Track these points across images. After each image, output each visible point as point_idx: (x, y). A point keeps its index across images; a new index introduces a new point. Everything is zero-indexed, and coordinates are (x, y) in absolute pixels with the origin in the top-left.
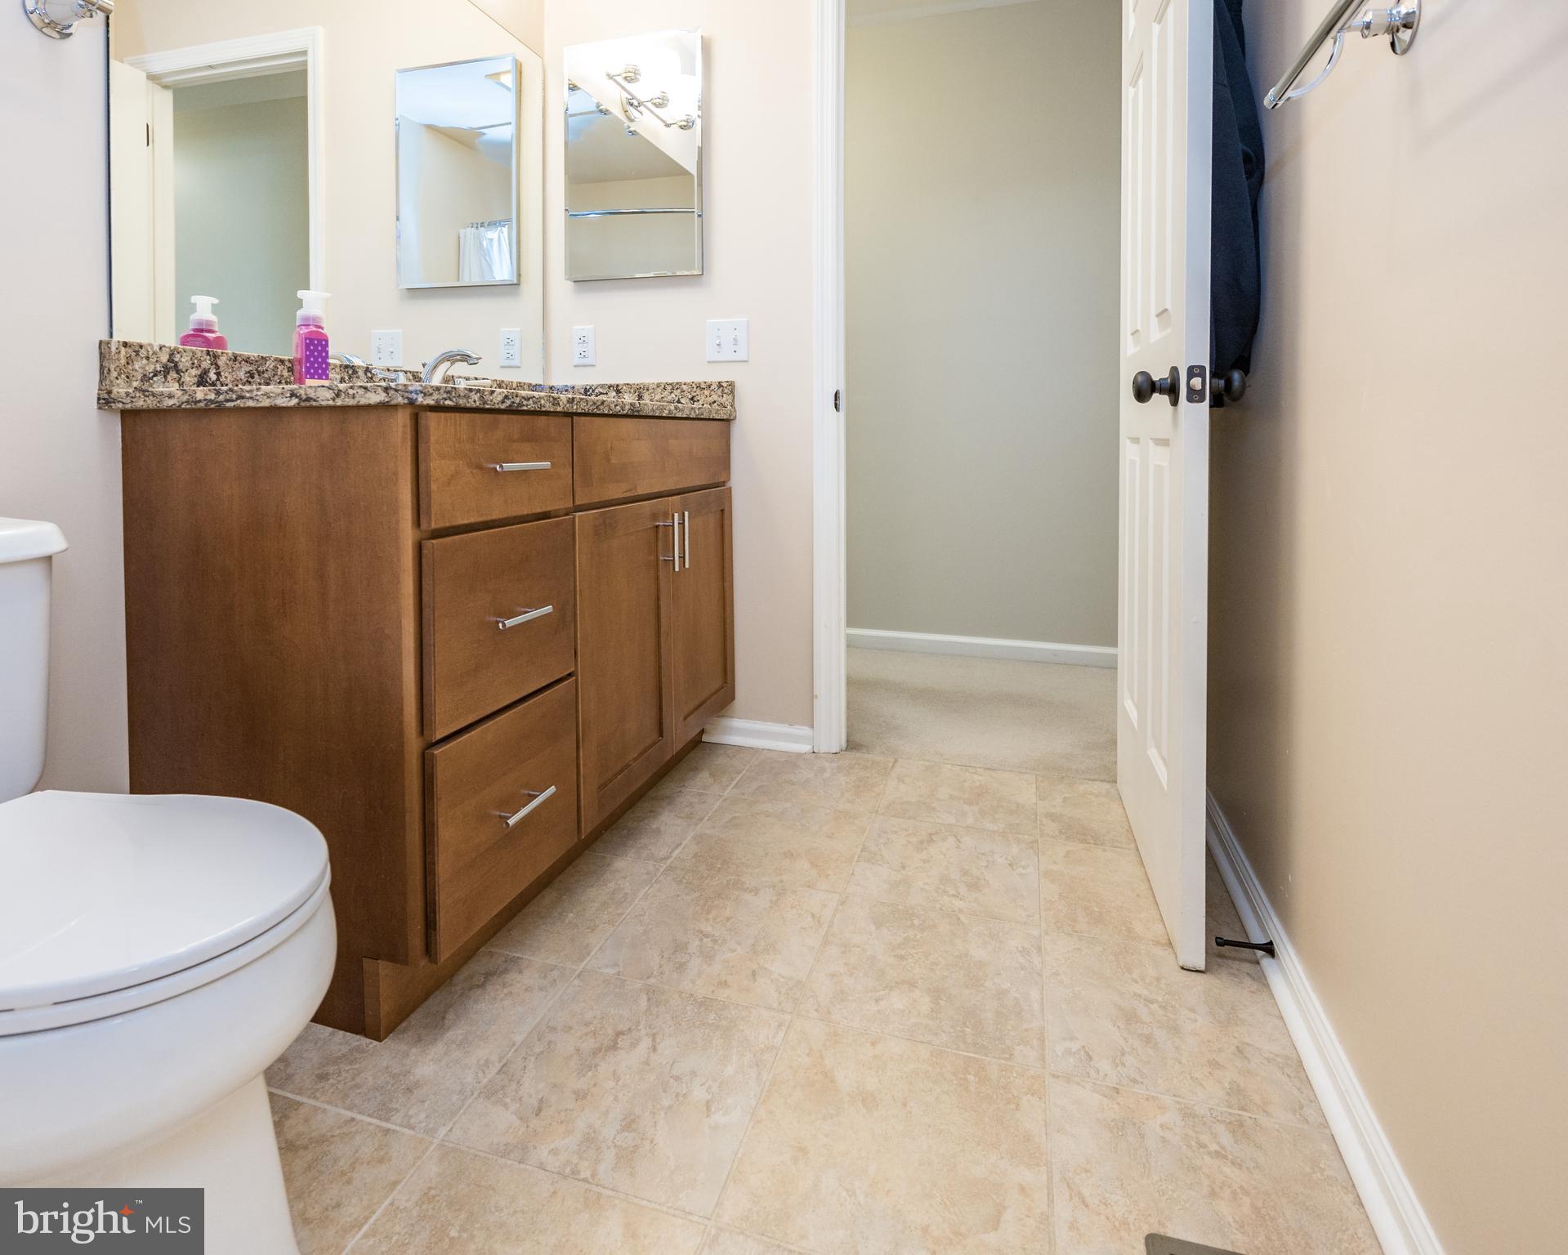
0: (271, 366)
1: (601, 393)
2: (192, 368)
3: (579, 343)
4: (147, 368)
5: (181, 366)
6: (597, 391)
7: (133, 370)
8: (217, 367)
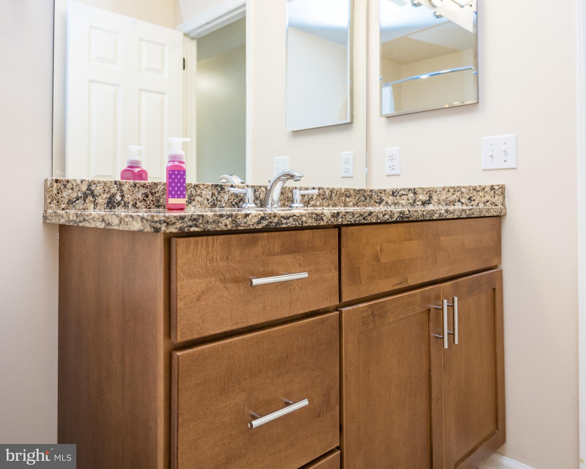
0: (161, 189)
1: (404, 195)
2: (104, 193)
3: (390, 160)
4: (72, 195)
5: (96, 193)
6: (400, 193)
7: (62, 197)
8: (122, 191)
